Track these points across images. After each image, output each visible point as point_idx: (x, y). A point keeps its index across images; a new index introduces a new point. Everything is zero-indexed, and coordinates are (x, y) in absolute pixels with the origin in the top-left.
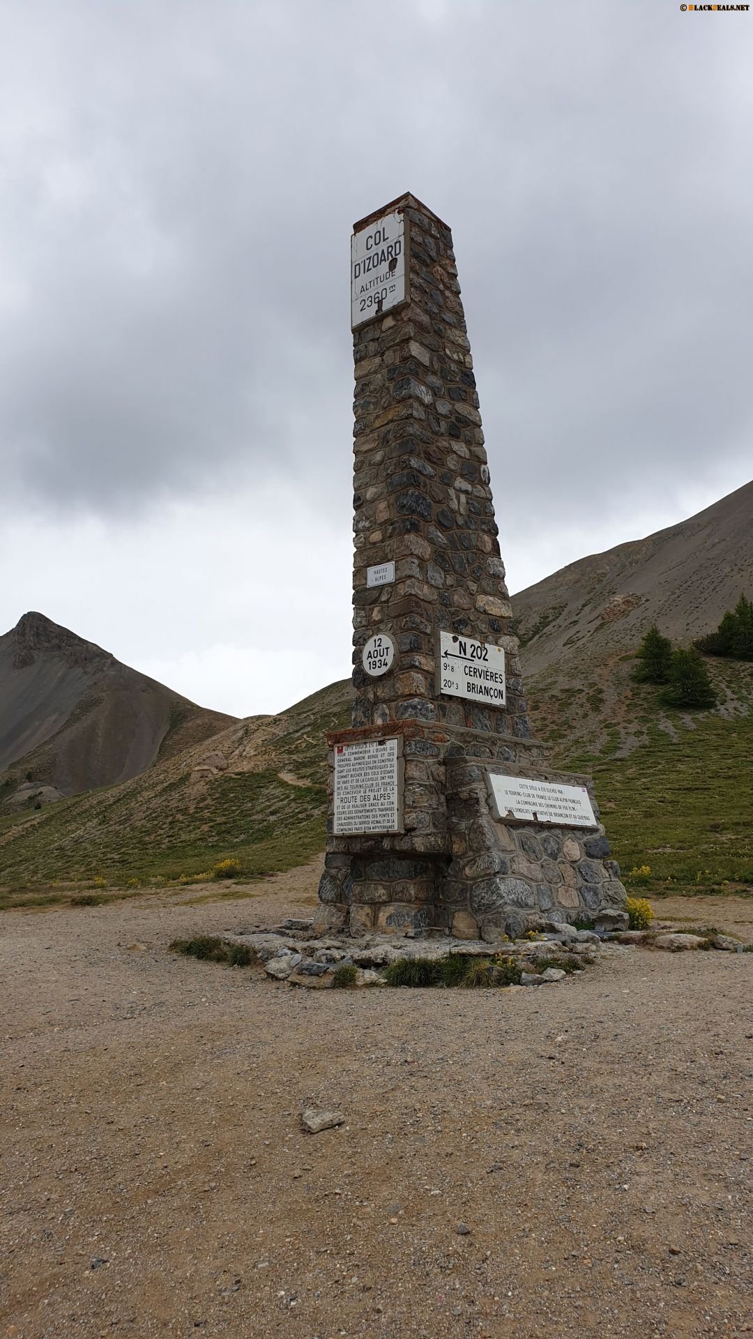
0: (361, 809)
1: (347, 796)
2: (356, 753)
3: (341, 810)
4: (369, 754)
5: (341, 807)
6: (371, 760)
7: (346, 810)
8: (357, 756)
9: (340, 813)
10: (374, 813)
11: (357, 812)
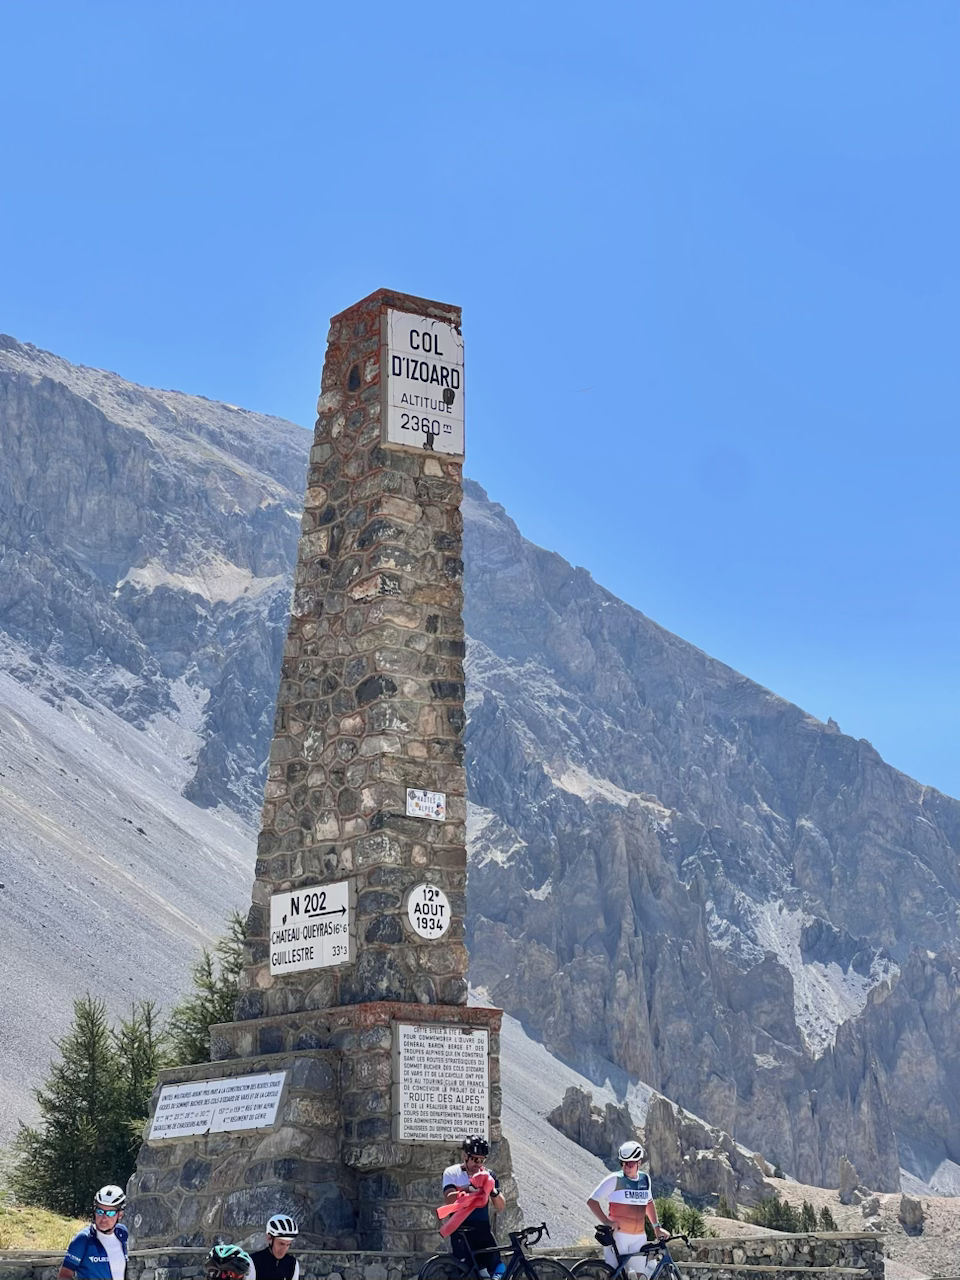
0: (439, 1111)
2: (431, 1038)
4: (451, 1043)
5: (410, 1105)
6: (454, 1050)
9: (408, 1113)
10: (458, 1118)
11: (433, 1114)
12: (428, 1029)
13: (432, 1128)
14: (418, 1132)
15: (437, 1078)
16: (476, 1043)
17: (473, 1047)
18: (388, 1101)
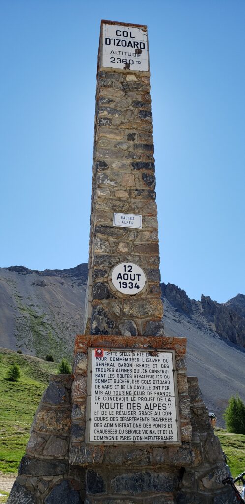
0: (128, 417)
1: (109, 402)
2: (121, 360)
3: (100, 415)
4: (139, 363)
5: (100, 413)
6: (141, 369)
7: (108, 415)
8: (121, 362)
9: (99, 419)
10: (146, 423)
11: (123, 419)
12: (118, 353)
13: (121, 432)
14: (108, 435)
15: (126, 390)
16: (162, 362)
17: (159, 365)
18: (83, 410)
